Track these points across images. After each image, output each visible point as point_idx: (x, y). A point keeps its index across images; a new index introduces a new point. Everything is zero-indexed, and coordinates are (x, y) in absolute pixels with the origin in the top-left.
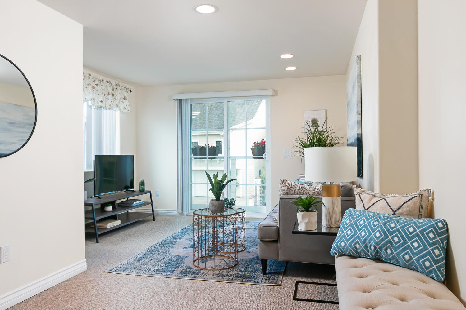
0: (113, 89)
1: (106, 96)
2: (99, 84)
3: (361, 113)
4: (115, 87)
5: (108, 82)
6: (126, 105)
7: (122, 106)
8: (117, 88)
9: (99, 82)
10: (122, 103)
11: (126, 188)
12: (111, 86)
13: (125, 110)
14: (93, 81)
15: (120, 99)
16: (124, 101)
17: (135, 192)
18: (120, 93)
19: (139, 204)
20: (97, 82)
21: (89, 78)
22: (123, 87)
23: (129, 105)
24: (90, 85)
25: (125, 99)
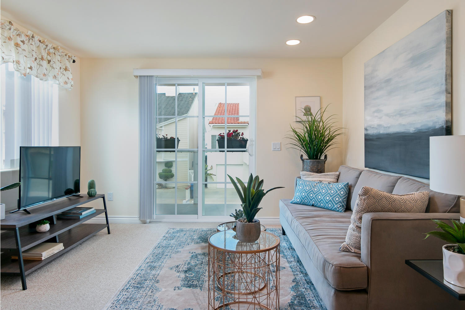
0: (49, 54)
1: (38, 61)
2: (26, 42)
3: (451, 92)
4: (52, 51)
5: (41, 41)
6: (69, 79)
7: (62, 79)
8: (54, 53)
9: (28, 38)
10: (61, 75)
11: (68, 192)
12: (45, 49)
13: (66, 86)
14: (17, 35)
15: (59, 69)
16: (64, 72)
17: (82, 197)
18: (59, 60)
19: (89, 214)
20: (23, 38)
21: (10, 29)
22: (62, 54)
23: (72, 79)
24: (12, 39)
25: (66, 69)
